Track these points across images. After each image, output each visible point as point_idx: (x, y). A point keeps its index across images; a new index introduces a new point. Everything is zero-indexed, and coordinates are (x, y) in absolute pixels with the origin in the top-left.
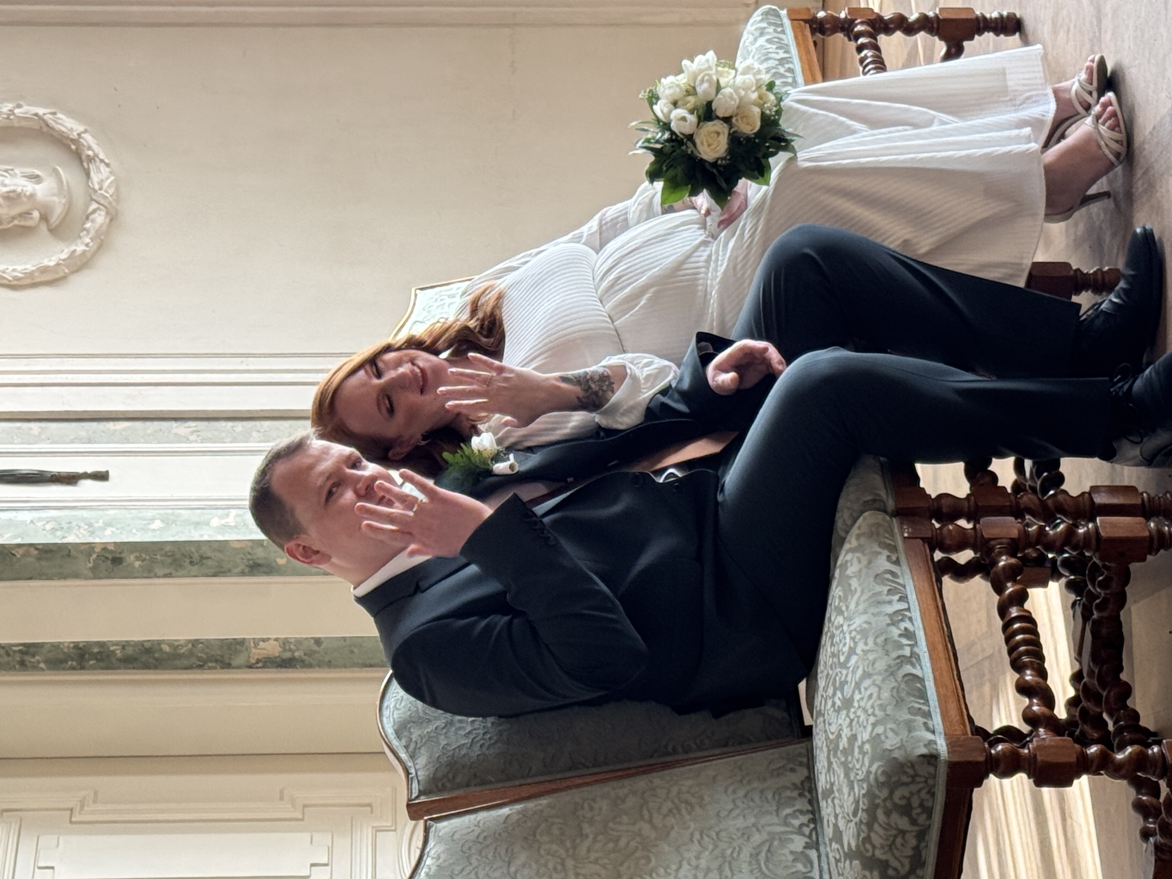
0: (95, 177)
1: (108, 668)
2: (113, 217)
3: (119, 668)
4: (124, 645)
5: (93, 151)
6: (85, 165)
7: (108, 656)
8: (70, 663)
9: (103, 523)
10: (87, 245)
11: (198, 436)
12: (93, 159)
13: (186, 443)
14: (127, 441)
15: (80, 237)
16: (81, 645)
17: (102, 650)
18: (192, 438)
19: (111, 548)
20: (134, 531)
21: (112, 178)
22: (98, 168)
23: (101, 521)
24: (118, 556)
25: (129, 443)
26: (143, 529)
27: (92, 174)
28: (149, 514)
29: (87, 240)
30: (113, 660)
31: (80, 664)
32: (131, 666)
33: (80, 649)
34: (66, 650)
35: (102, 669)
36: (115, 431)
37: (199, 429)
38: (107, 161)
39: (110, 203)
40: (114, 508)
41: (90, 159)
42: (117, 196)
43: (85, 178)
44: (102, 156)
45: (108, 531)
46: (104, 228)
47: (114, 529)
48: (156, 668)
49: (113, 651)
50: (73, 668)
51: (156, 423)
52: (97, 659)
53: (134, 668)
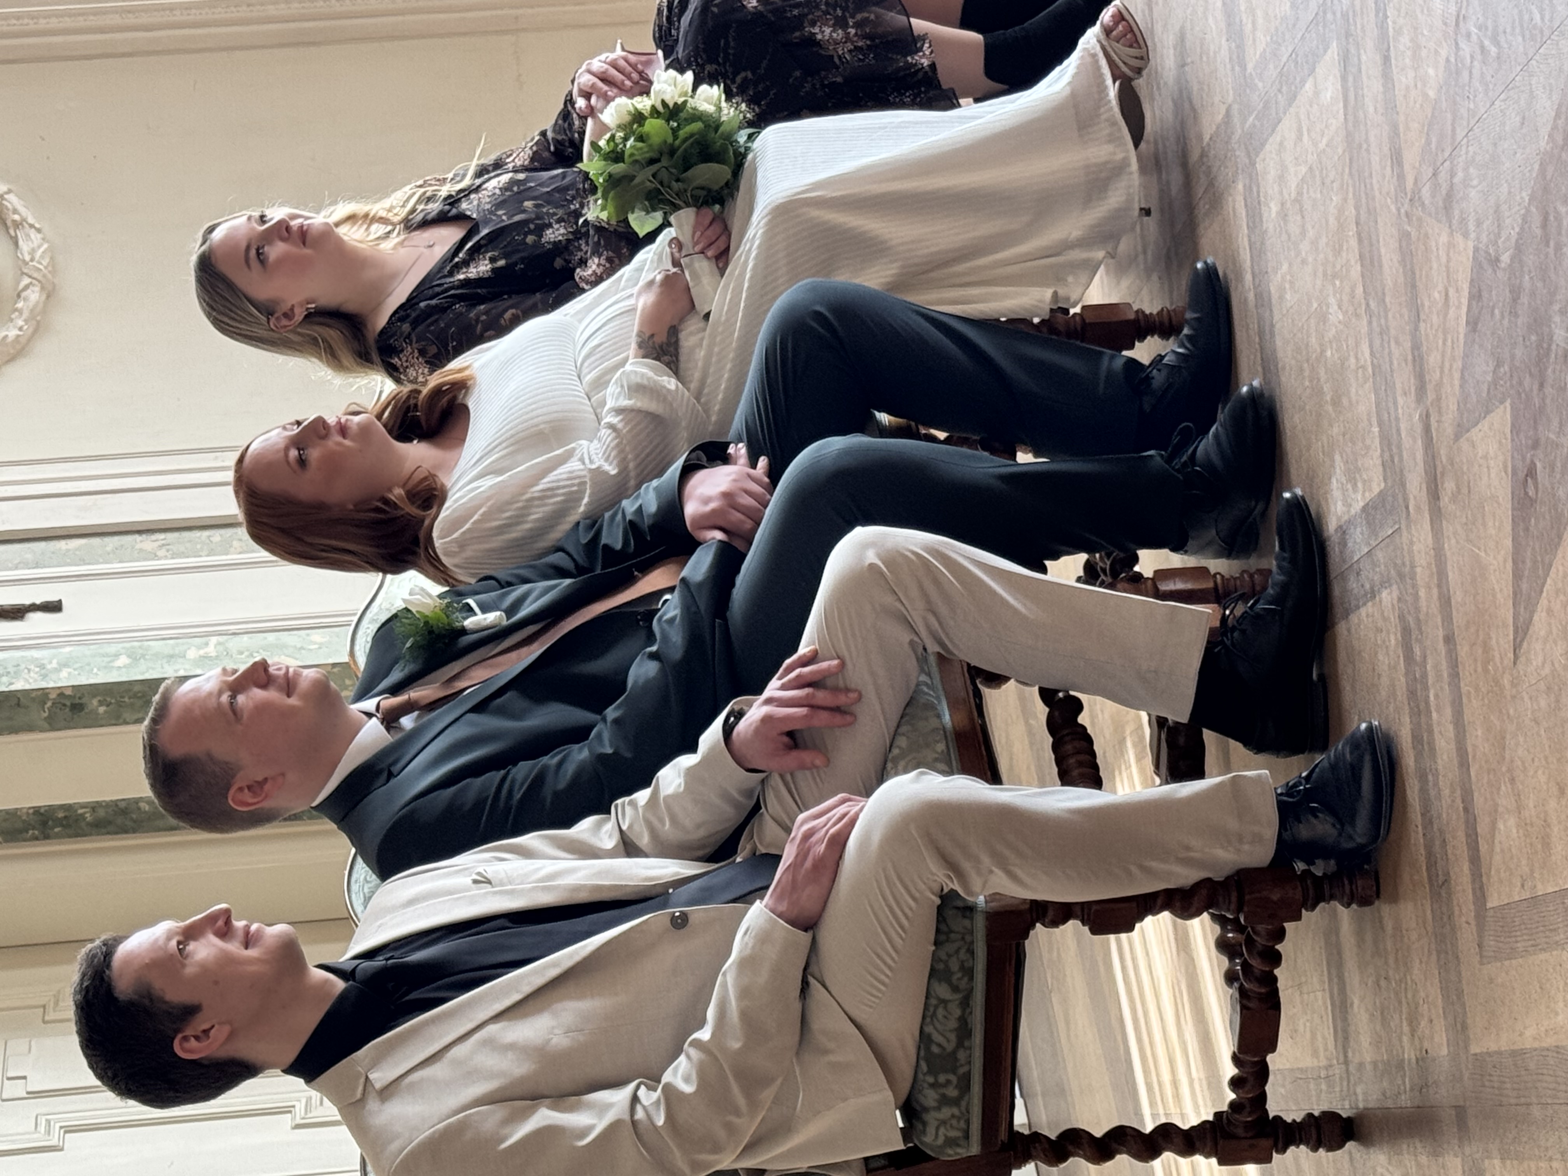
0: (24, 246)
1: (77, 835)
2: (50, 293)
3: (91, 835)
4: (94, 807)
5: (19, 214)
6: (12, 232)
7: (77, 821)
8: (31, 832)
9: (58, 663)
10: (20, 329)
11: (168, 551)
12: (21, 224)
13: (153, 559)
14: (84, 563)
15: (12, 320)
16: (42, 810)
17: (67, 814)
18: (160, 553)
19: (68, 692)
20: (95, 670)
21: (45, 246)
22: (28, 236)
23: (55, 661)
24: (77, 701)
25: (85, 564)
26: (105, 667)
27: (21, 242)
28: (112, 649)
29: (20, 323)
30: (83, 824)
31: (43, 833)
32: (103, 830)
33: (42, 814)
34: (24, 818)
35: (70, 836)
36: (68, 550)
37: (168, 541)
38: (37, 226)
39: (44, 276)
40: (69, 643)
41: (17, 225)
42: (53, 267)
43: (12, 247)
44: (31, 220)
45: (64, 674)
46: (41, 305)
47: (69, 670)
48: (134, 831)
49: (82, 815)
50: (37, 839)
51: (116, 539)
52: (62, 825)
53: (108, 833)
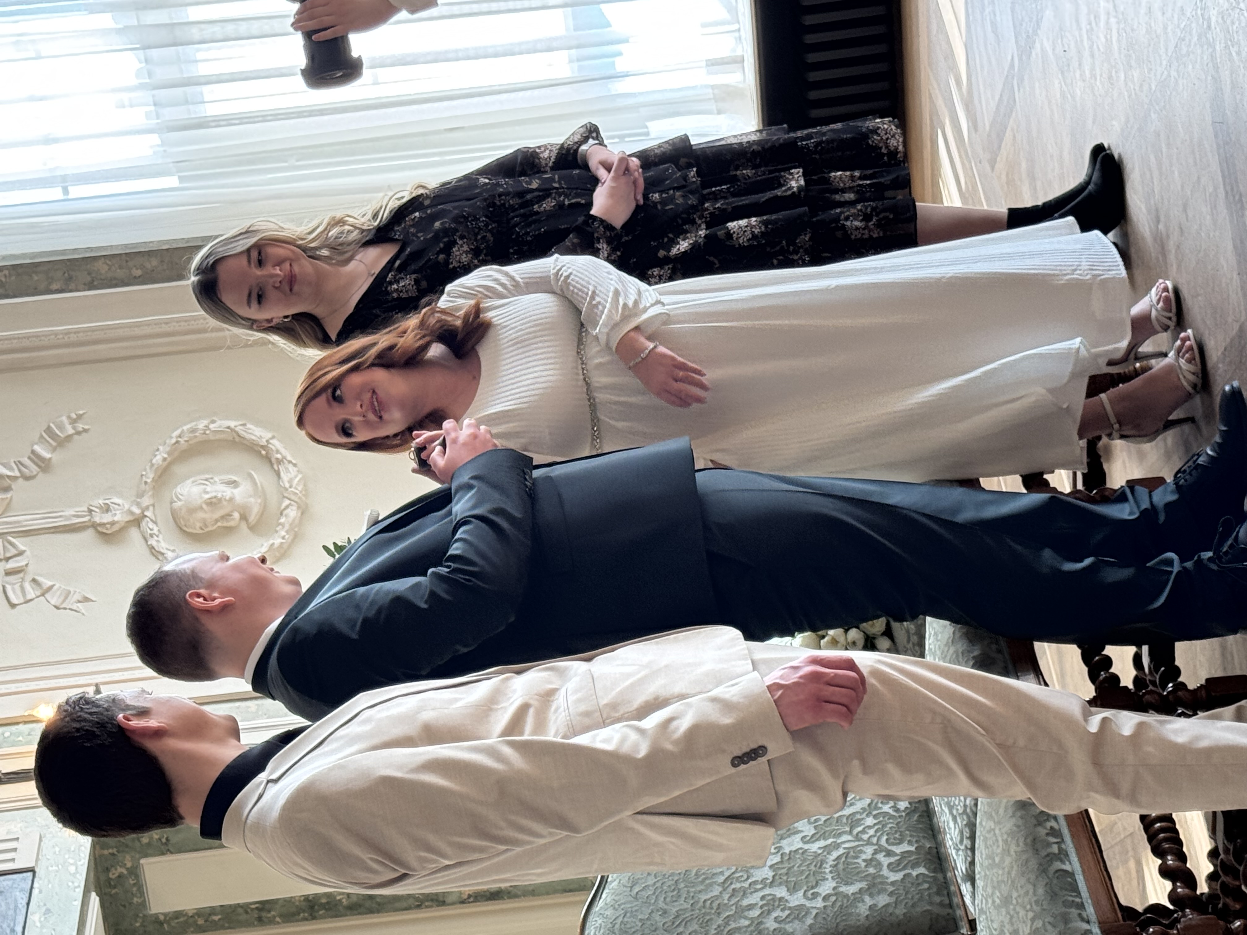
0: (285, 477)
1: (336, 916)
2: (304, 510)
3: (346, 915)
5: (281, 454)
6: (276, 467)
7: (336, 905)
8: (302, 915)
10: (283, 538)
12: (282, 461)
15: (277, 532)
16: (311, 898)
21: (300, 476)
22: (287, 469)
27: (282, 474)
29: (283, 533)
30: (341, 908)
31: (311, 915)
32: (356, 912)
33: (310, 901)
34: (297, 903)
35: (332, 917)
38: (294, 462)
39: (300, 498)
41: (279, 462)
42: (306, 490)
43: (276, 478)
44: (289, 458)
46: (297, 521)
48: (378, 911)
49: (340, 900)
50: (305, 919)
52: (326, 910)
53: (360, 914)
